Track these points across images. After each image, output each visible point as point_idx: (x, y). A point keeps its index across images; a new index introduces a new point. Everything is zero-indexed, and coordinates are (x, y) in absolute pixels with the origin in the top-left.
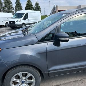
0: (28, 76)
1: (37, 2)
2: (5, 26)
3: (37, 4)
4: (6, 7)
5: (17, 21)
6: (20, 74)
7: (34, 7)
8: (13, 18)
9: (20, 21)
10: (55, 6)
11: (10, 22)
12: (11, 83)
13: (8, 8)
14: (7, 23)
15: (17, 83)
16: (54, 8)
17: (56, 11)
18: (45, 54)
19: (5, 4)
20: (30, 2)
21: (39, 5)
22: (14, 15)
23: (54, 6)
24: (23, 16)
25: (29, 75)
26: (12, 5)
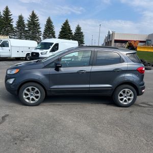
0: (35, 91)
1: (78, 26)
2: (24, 59)
3: (78, 29)
4: (29, 30)
5: (41, 53)
6: (30, 88)
7: (73, 34)
8: (36, 49)
9: (46, 54)
10: (111, 33)
11: (33, 53)
12: (23, 94)
13: (33, 33)
14: (28, 54)
15: (28, 95)
16: (109, 35)
17: (111, 41)
18: (48, 76)
19: (29, 26)
20: (68, 25)
21: (82, 31)
22: (40, 44)
23: (109, 32)
24: (52, 47)
25: (37, 89)
26: (39, 28)
